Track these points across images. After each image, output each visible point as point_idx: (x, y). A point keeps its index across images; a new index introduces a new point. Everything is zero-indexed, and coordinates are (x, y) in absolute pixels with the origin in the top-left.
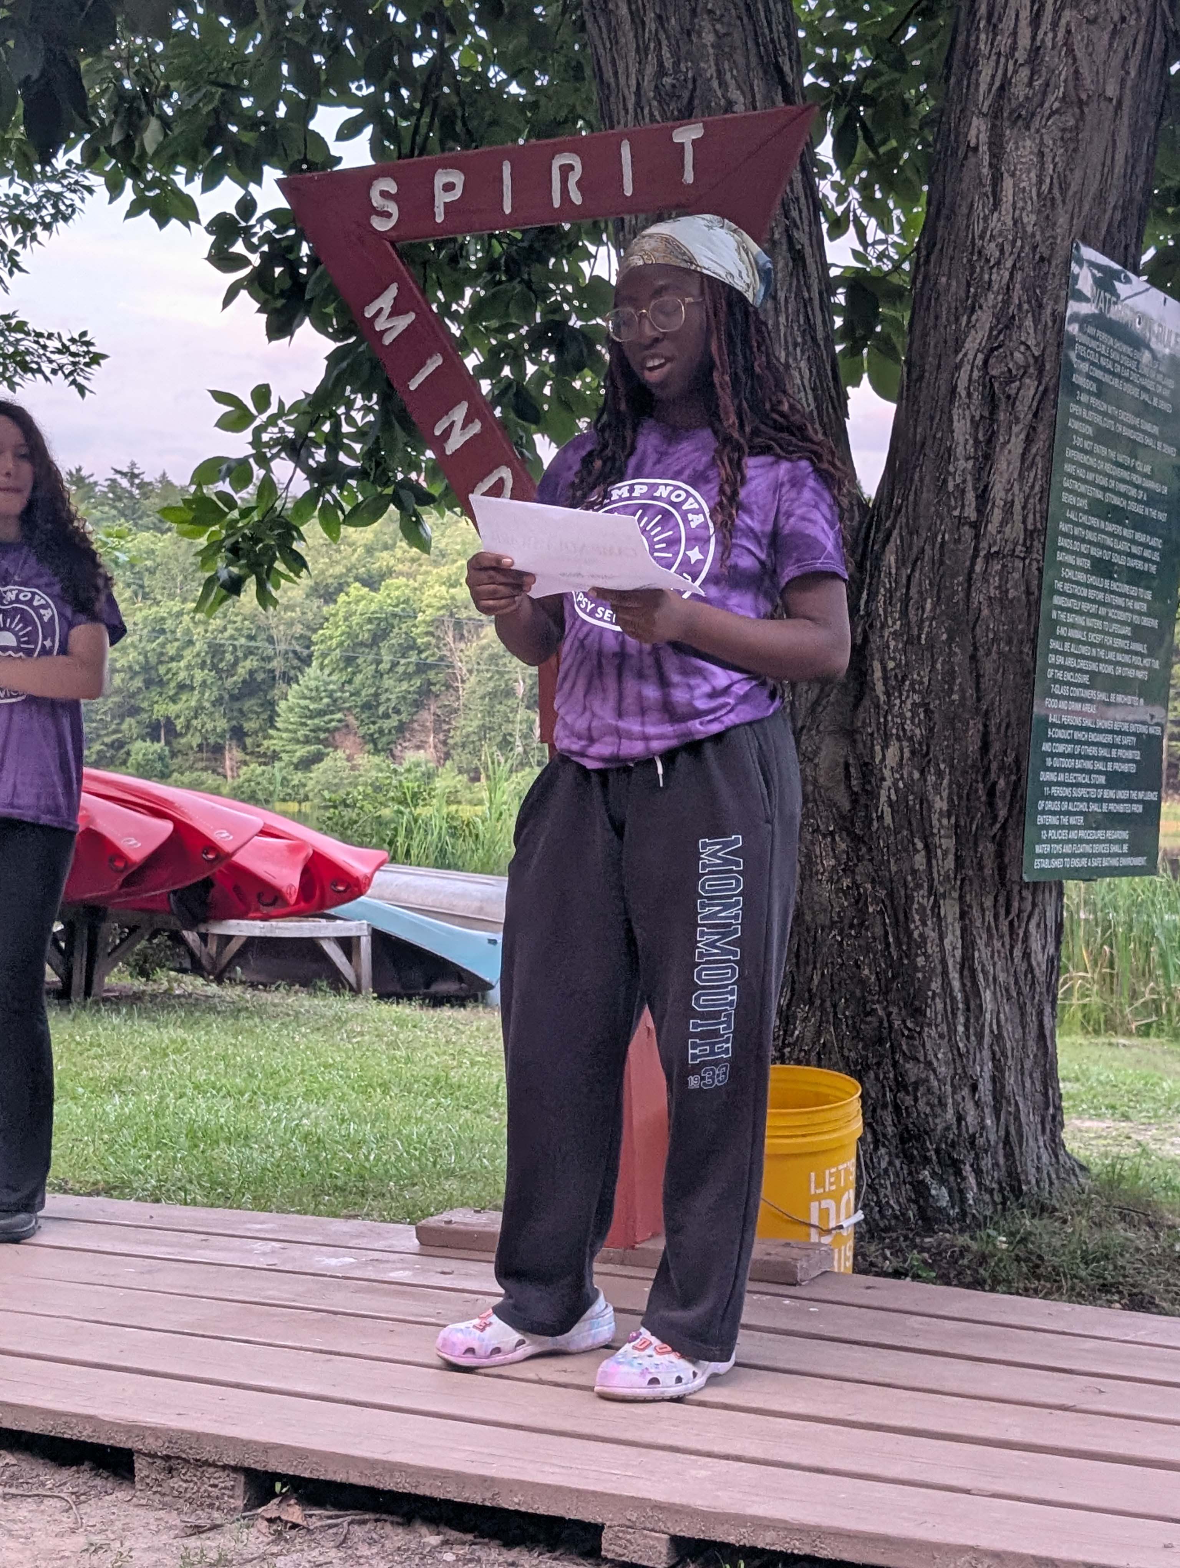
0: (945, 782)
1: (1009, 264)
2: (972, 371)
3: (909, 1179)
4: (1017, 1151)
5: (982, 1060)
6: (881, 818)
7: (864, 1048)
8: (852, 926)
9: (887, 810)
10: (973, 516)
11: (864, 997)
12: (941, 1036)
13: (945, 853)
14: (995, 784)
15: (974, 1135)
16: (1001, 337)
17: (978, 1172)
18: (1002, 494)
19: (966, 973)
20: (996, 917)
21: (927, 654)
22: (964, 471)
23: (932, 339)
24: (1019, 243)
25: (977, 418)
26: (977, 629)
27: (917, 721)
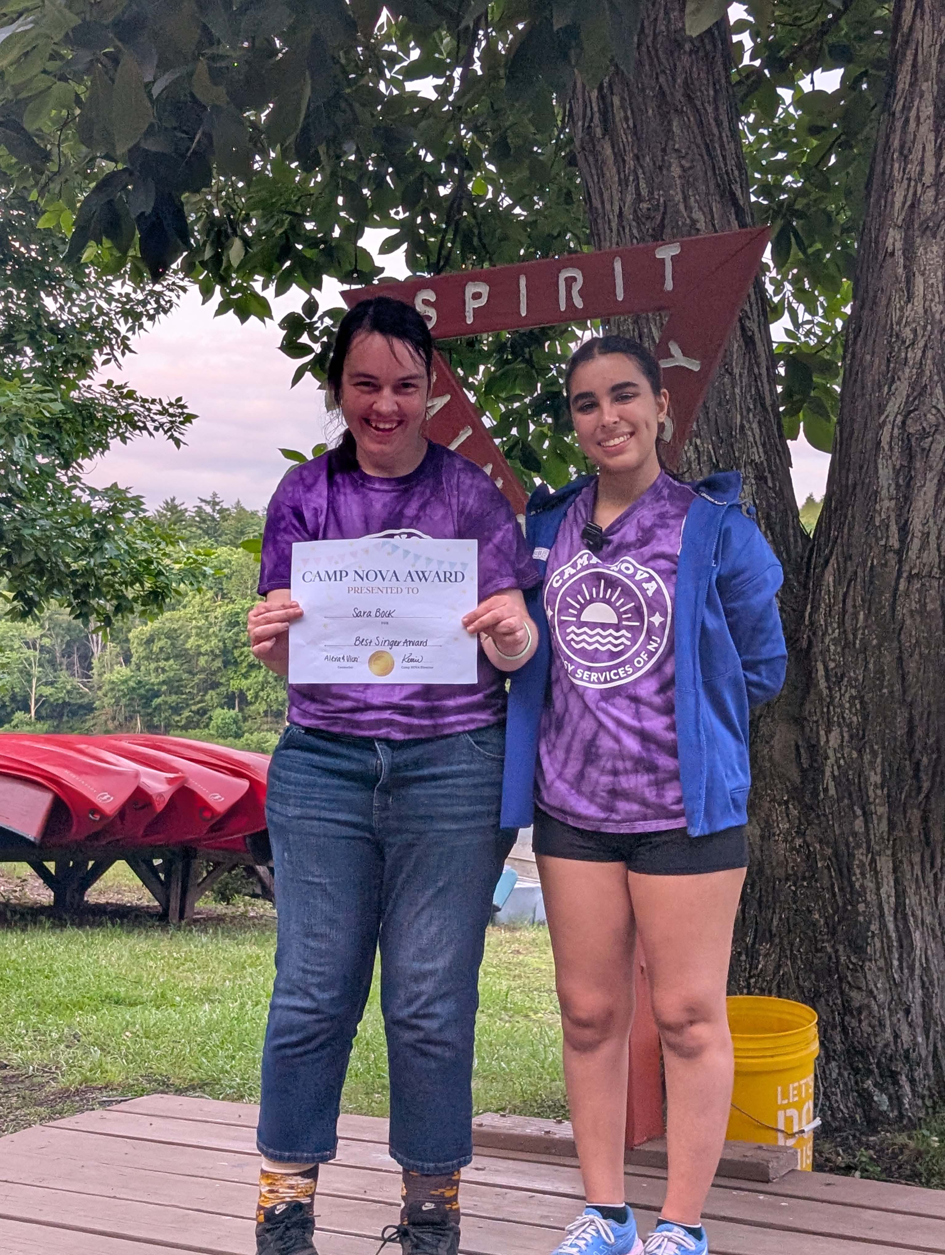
0: (879, 760)
1: (921, 344)
2: (893, 429)
3: (855, 1087)
5: (913, 988)
6: (826, 790)
7: (816, 979)
8: (804, 879)
9: (831, 785)
10: (897, 545)
11: (815, 937)
12: (880, 969)
13: (880, 818)
14: (919, 761)
15: (908, 1050)
16: (916, 402)
17: (912, 1081)
18: (920, 527)
19: (899, 916)
20: (923, 870)
21: (861, 656)
22: (888, 509)
23: (860, 404)
24: (929, 327)
25: (898, 467)
26: (902, 636)
27: (854, 710)
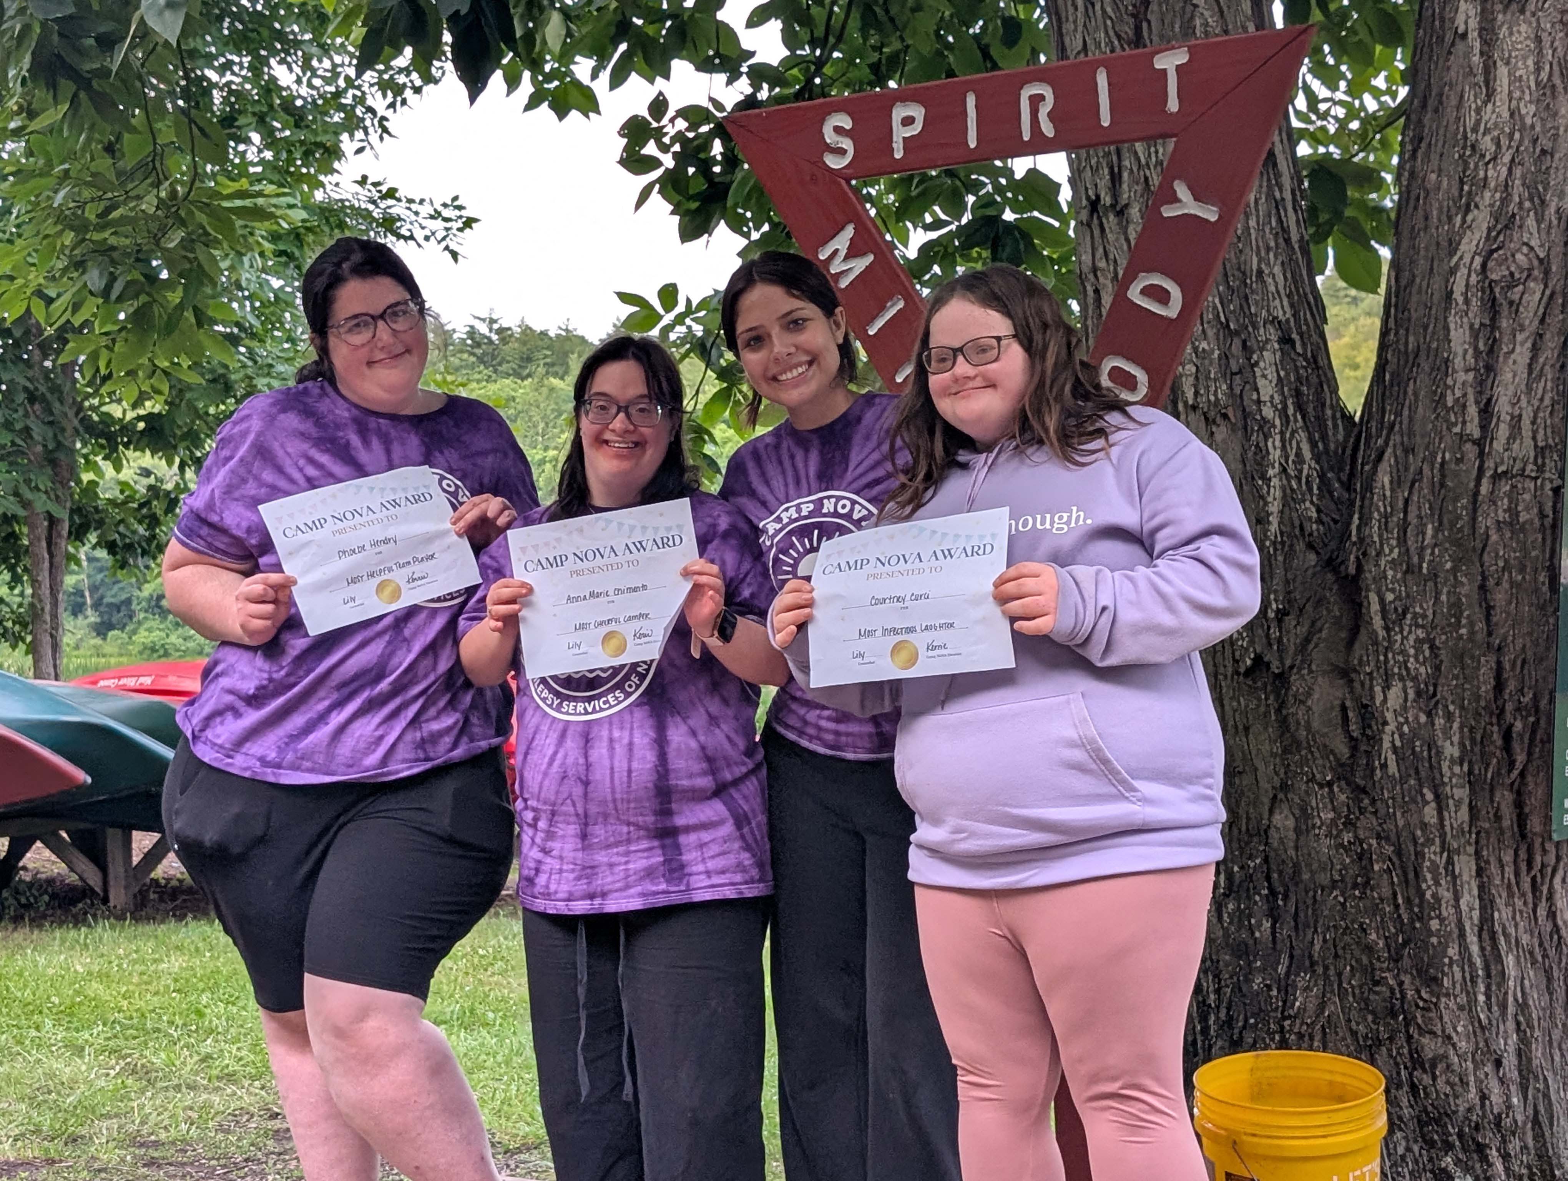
0: (1456, 725)
1: (1507, 159)
2: (1469, 275)
3: (1429, 1166)
4: (1546, 1129)
5: (1506, 1032)
6: (1384, 766)
7: (1374, 1022)
8: (1355, 886)
9: (1391, 758)
10: (1477, 434)
11: (1372, 964)
12: (1461, 1008)
13: (1458, 804)
14: (1511, 726)
15: (1500, 1115)
16: (1501, 238)
17: (1506, 1157)
18: (1508, 408)
19: (1485, 935)
20: (1517, 874)
21: (1430, 584)
22: (1464, 384)
23: (1422, 241)
24: (1517, 136)
25: (1477, 326)
26: (1486, 557)
27: (1421, 658)
